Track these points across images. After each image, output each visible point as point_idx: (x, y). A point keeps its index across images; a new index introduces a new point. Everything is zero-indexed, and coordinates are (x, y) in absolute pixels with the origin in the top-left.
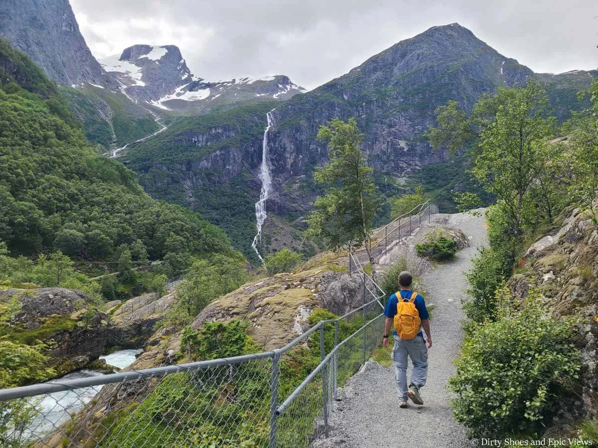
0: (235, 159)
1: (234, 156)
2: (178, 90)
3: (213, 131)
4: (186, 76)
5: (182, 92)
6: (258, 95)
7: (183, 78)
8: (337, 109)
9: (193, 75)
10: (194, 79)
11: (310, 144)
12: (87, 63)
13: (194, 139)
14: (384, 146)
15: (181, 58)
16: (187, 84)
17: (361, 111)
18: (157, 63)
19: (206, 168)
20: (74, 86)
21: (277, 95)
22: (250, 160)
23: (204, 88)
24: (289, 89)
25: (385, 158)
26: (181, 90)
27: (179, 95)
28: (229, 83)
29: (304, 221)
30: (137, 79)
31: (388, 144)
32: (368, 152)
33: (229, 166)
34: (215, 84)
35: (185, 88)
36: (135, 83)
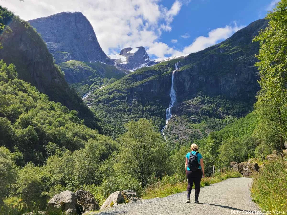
0: (156, 86)
1: (155, 84)
2: (143, 65)
3: (146, 73)
5: (145, 66)
7: (146, 60)
8: (215, 57)
9: (150, 59)
11: (199, 77)
13: (136, 78)
14: (246, 76)
15: (145, 52)
16: (147, 63)
17: (231, 58)
18: (133, 54)
20: (91, 62)
22: (165, 87)
25: (247, 83)
29: (194, 118)
30: (124, 61)
31: (249, 75)
32: (235, 80)
33: (152, 90)
34: (160, 62)
35: (146, 64)
36: (122, 62)
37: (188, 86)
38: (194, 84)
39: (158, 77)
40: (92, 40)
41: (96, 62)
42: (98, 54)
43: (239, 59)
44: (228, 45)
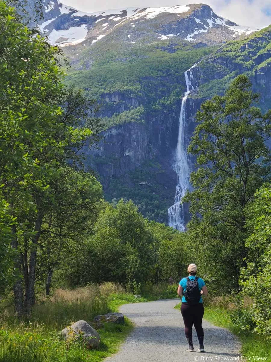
0: (138, 142)
1: (137, 136)
3: (107, 99)
4: (51, 7)
6: (164, 37)
7: (47, 10)
9: (61, 5)
16: (54, 19)
19: (97, 155)
21: (192, 35)
22: (160, 142)
23: (78, 24)
24: (211, 26)
26: (45, 29)
28: (116, 16)
33: (129, 152)
34: (95, 18)
35: (50, 24)
39: (143, 114)
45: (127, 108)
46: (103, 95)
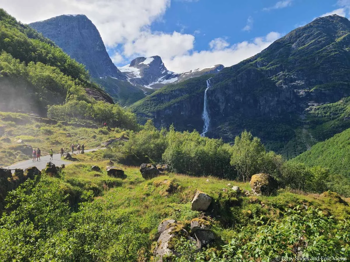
0: (186, 108)
1: (186, 106)
2: (160, 79)
3: (173, 92)
4: (164, 72)
5: (162, 80)
8: (253, 73)
9: (168, 71)
10: (169, 73)
11: (235, 96)
12: (109, 66)
13: (162, 98)
14: (288, 95)
15: (161, 62)
16: (165, 76)
17: (270, 74)
18: (148, 65)
20: (101, 78)
22: (196, 108)
23: (174, 77)
25: (289, 102)
26: (162, 79)
27: (160, 81)
28: (188, 72)
30: (137, 75)
31: (291, 93)
32: (276, 99)
33: (183, 113)
34: (180, 74)
36: (136, 76)
37: (222, 107)
38: (229, 104)
39: (188, 97)
40: (100, 50)
41: (106, 77)
42: (108, 67)
43: (279, 75)
44: (265, 58)
45: (182, 95)
46: (172, 91)
